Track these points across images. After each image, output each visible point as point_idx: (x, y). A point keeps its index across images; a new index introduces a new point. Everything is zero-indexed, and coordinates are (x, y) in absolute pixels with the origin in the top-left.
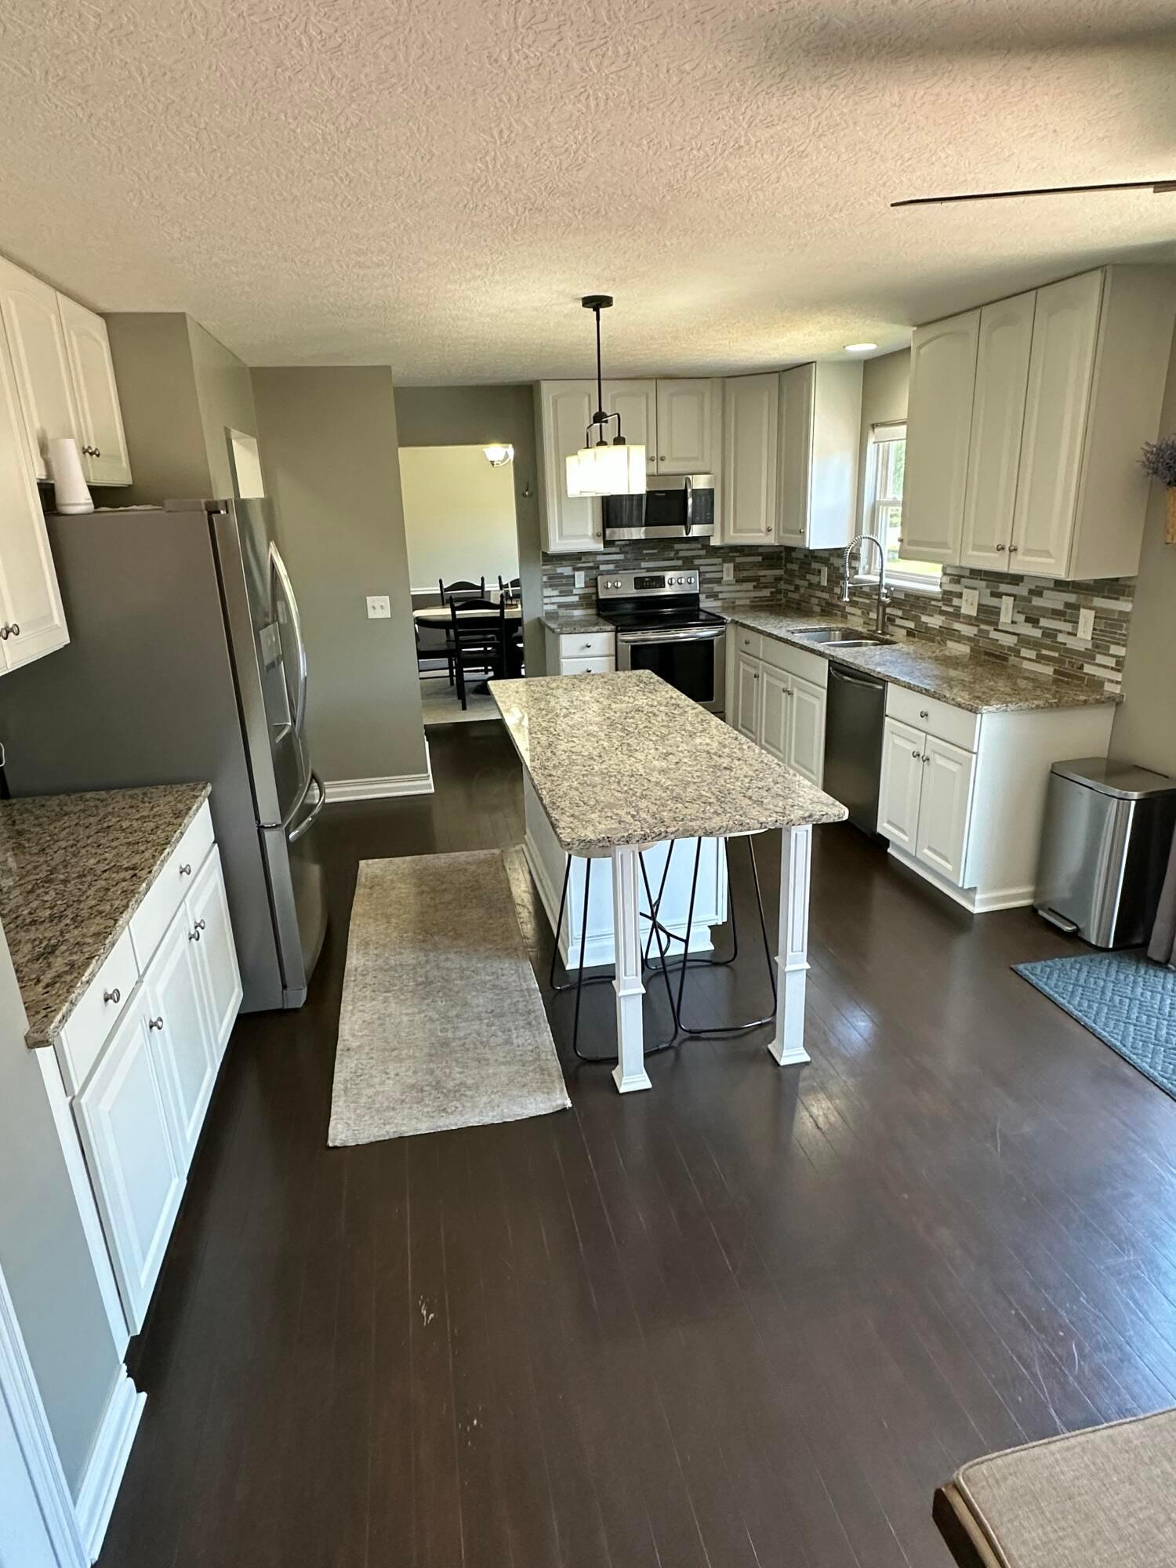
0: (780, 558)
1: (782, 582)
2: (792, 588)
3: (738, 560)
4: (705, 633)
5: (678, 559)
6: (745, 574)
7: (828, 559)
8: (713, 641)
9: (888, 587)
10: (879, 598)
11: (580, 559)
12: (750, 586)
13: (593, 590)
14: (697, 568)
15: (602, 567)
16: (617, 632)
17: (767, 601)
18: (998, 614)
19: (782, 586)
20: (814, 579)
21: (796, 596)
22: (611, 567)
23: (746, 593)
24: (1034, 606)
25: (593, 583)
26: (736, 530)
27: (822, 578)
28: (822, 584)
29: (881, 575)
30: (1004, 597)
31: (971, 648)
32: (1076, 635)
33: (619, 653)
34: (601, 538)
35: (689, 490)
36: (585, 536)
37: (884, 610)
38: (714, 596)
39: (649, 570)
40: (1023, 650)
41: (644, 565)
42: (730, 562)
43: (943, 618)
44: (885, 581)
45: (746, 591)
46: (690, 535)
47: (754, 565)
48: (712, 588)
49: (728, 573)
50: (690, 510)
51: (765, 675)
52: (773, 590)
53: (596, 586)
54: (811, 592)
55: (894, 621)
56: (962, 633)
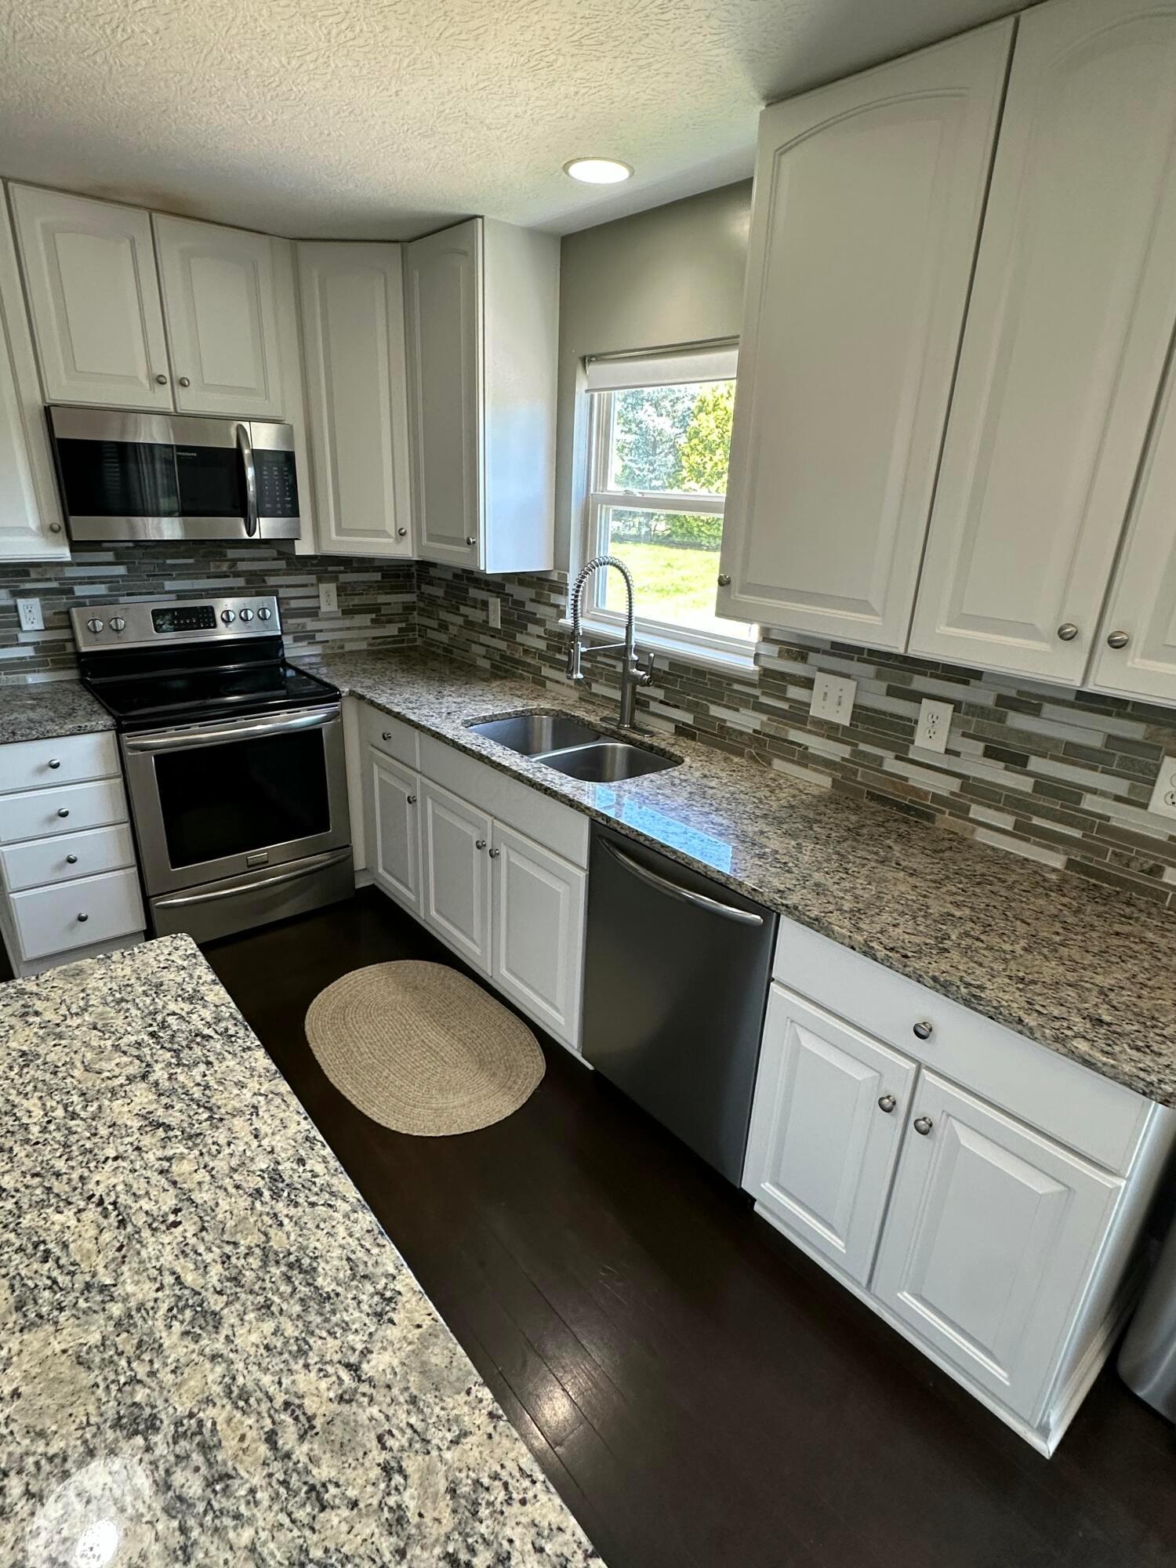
0: (409, 576)
1: (415, 613)
2: (434, 624)
3: (343, 578)
4: (304, 718)
5: (237, 575)
6: (356, 601)
7: (503, 587)
8: (320, 730)
9: (639, 650)
10: (625, 668)
11: (28, 574)
12: (365, 619)
13: (64, 634)
14: (273, 592)
15: (80, 591)
16: (119, 729)
17: (394, 642)
18: (911, 731)
19: (416, 618)
20: (476, 615)
21: (443, 637)
22: (101, 589)
23: (359, 632)
24: (1011, 730)
25: (61, 620)
26: (340, 531)
27: (491, 617)
28: (492, 624)
29: (628, 628)
30: (924, 701)
31: (834, 780)
32: (1145, 806)
33: (129, 769)
34: (62, 535)
35: (246, 452)
36: (25, 530)
37: (634, 688)
38: (309, 637)
39: (181, 595)
40: (974, 807)
41: (169, 585)
42: (329, 581)
43: (764, 718)
44: (637, 638)
45: (360, 628)
46: (256, 536)
47: (369, 586)
48: (304, 625)
49: (328, 598)
50: (251, 489)
51: (429, 801)
52: (403, 625)
53: (71, 627)
54: (474, 636)
55: (647, 705)
56: (811, 750)
